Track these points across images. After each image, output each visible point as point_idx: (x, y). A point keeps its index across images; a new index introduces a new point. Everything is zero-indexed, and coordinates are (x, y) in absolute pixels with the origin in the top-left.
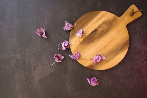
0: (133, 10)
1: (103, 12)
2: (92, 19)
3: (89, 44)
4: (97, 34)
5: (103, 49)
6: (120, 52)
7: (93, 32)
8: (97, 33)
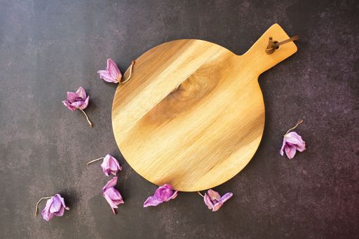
0: (271, 39)
1: (199, 44)
2: (170, 60)
3: (161, 126)
4: (183, 99)
5: (198, 137)
6: (242, 145)
7: (171, 93)
8: (182, 97)
